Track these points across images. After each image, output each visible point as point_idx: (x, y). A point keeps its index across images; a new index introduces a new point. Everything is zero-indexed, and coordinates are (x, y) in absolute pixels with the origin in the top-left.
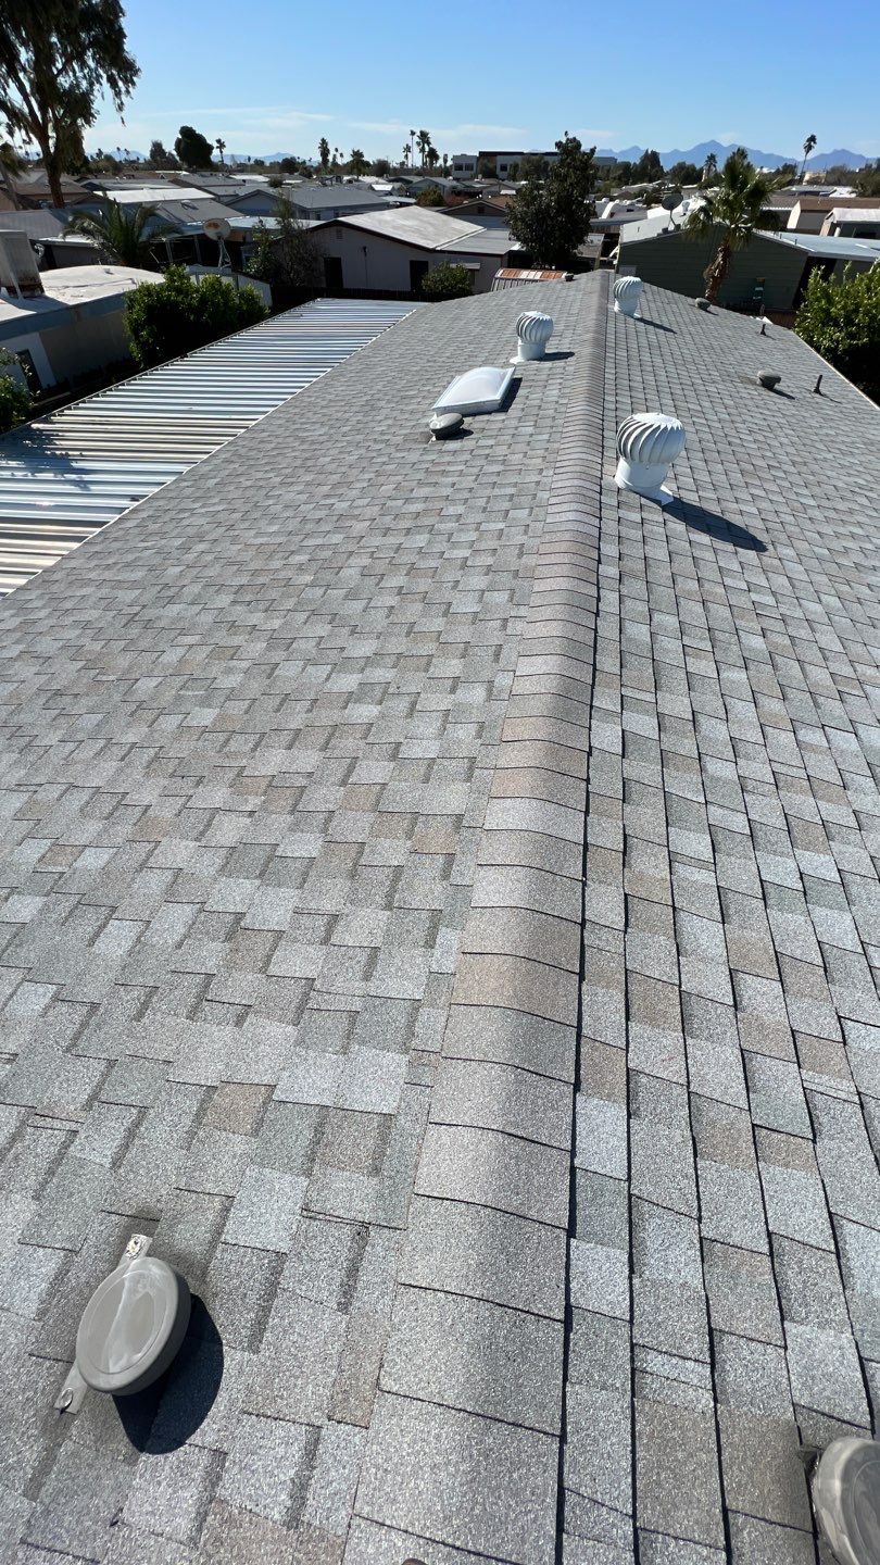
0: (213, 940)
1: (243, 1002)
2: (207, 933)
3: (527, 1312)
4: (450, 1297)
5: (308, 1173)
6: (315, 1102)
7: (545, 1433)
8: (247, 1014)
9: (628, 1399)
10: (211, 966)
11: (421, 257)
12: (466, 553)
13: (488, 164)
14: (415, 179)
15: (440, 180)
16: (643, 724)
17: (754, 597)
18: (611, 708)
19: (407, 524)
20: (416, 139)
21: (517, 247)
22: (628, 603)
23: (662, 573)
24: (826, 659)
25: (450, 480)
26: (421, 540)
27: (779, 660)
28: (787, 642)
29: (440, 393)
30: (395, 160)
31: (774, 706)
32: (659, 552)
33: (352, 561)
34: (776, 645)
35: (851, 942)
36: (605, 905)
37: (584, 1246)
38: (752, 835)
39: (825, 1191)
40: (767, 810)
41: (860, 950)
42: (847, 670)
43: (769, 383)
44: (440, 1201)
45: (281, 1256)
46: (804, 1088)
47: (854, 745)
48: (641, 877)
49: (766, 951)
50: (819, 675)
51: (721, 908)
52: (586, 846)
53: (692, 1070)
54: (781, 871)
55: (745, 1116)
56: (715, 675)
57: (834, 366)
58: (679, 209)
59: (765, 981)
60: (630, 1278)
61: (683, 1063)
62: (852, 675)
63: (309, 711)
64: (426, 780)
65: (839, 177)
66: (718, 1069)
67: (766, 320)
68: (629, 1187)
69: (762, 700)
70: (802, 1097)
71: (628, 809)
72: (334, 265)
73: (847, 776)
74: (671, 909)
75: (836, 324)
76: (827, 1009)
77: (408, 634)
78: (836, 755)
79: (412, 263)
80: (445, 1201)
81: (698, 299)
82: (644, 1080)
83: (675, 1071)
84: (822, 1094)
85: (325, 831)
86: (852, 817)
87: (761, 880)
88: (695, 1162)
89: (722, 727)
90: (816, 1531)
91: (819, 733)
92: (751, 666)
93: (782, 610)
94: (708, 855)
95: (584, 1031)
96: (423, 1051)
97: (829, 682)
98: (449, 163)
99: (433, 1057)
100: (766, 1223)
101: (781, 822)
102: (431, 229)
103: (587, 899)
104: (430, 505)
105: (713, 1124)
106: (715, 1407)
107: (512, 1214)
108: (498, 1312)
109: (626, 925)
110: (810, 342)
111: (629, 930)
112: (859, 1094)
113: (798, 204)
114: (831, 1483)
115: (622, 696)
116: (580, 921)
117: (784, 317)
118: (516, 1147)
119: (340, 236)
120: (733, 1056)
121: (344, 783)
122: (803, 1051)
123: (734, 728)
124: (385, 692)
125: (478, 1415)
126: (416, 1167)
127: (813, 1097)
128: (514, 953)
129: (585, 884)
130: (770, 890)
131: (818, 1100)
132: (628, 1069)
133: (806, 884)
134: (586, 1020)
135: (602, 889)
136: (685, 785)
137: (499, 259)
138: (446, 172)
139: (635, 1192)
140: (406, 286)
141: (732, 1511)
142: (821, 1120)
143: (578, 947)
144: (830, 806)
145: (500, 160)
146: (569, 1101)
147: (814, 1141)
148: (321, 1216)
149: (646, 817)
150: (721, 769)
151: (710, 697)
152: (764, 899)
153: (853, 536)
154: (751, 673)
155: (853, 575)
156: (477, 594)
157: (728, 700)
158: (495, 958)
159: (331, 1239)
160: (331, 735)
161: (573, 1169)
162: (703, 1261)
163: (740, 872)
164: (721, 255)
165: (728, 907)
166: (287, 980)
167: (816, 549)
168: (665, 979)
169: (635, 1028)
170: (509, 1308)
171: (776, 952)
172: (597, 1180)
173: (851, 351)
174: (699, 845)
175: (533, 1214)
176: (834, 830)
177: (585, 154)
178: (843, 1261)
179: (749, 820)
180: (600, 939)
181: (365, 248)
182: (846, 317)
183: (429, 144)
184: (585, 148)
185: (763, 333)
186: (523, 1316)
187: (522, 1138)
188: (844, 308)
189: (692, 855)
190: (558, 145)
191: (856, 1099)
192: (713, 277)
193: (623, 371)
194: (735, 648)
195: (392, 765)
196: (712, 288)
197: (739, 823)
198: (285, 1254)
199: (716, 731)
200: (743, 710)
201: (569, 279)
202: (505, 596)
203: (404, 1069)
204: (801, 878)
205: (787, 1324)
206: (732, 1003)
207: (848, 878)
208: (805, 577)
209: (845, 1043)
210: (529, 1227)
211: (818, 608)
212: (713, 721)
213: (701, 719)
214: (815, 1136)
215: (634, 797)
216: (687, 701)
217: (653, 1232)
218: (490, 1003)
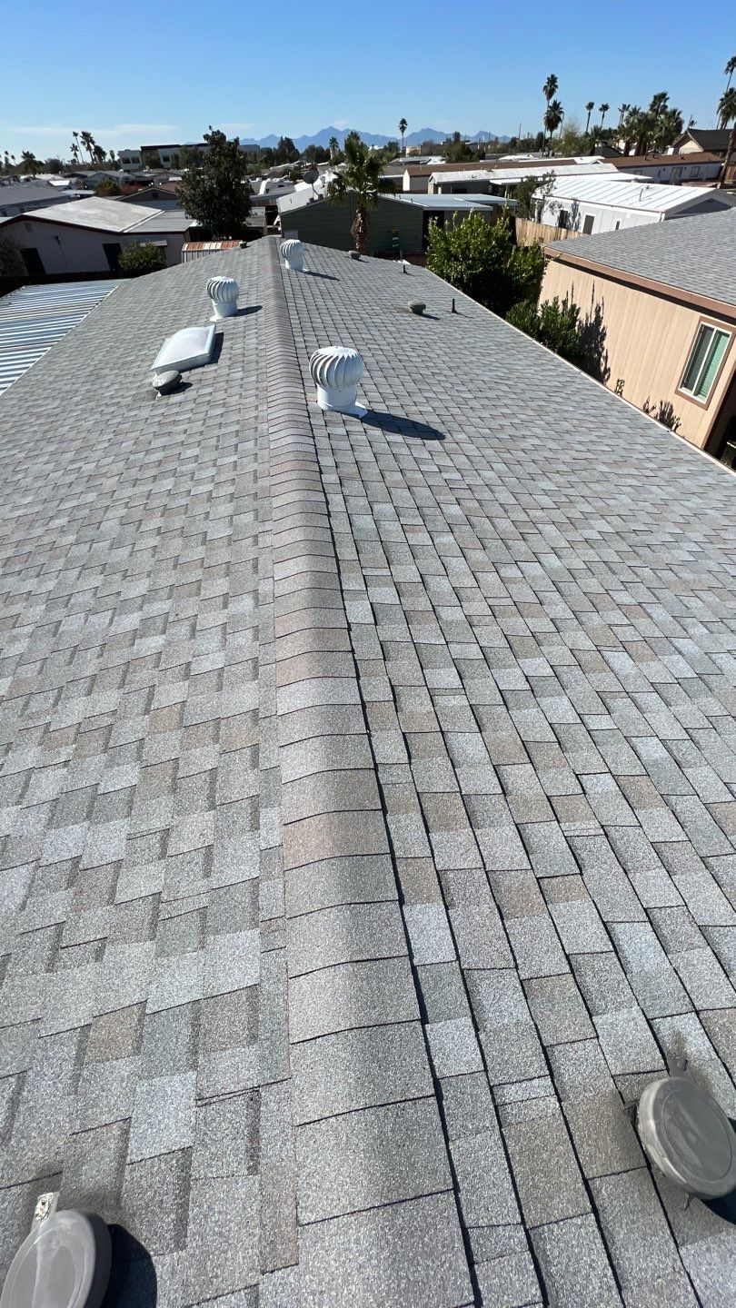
0: (56, 890)
1: (98, 937)
2: (48, 886)
3: (405, 1100)
4: (340, 1118)
5: (194, 1066)
6: (187, 1001)
7: (441, 1192)
8: (105, 946)
9: (497, 1132)
10: (59, 914)
11: (113, 240)
12: (210, 487)
13: (151, 156)
14: (90, 174)
15: (113, 173)
16: (385, 595)
17: (446, 476)
18: (358, 588)
19: (153, 472)
20: (80, 139)
21: (194, 224)
22: (351, 500)
23: (372, 472)
24: (506, 511)
25: (182, 427)
26: (168, 483)
27: (474, 520)
28: (477, 505)
29: (155, 355)
30: (66, 158)
31: (478, 555)
32: (367, 456)
33: (110, 514)
34: (469, 509)
35: (571, 717)
36: (390, 748)
37: (437, 1026)
38: (485, 658)
39: (597, 908)
40: (491, 636)
41: (579, 721)
42: (523, 517)
43: (418, 310)
44: (313, 1042)
45: (187, 1151)
46: (565, 837)
47: (540, 571)
48: (412, 715)
49: (516, 744)
50: (504, 524)
51: (477, 721)
52: (363, 705)
53: (485, 854)
54: (512, 679)
55: (530, 874)
56: (431, 543)
57: (463, 292)
58: (318, 182)
59: (520, 766)
60: (477, 1036)
61: (477, 851)
62: (527, 519)
63: (100, 656)
64: (220, 688)
65: (430, 149)
66: (503, 846)
67: (405, 262)
68: (460, 964)
69: (469, 553)
70: (565, 844)
71: (389, 665)
72: (31, 255)
73: (540, 595)
74: (440, 734)
75: (457, 259)
76: (567, 772)
77: (175, 567)
78: (530, 581)
79: (105, 246)
80: (318, 1040)
81: (350, 252)
82: (451, 875)
83: (472, 860)
84: (578, 836)
85: (139, 758)
86: (551, 625)
87: (500, 691)
88: (503, 924)
89: (445, 581)
90: (649, 1163)
91: (514, 568)
92: (455, 529)
93: (468, 482)
94: (457, 683)
95: (397, 854)
96: (270, 920)
97: (513, 528)
98: (117, 158)
99: (280, 922)
100: (563, 949)
101: (503, 643)
102: (114, 215)
103: (374, 746)
104: (169, 453)
105: (509, 889)
106: (561, 1106)
107: (374, 1026)
108: (382, 1112)
109: (410, 757)
110: (441, 275)
111: (413, 761)
112: (602, 827)
113: (406, 172)
114: (648, 1124)
115: (364, 576)
116: (372, 766)
117: (418, 258)
118: (364, 970)
119: (29, 229)
120: (510, 831)
121: (147, 711)
122: (558, 809)
123: (452, 580)
124: (166, 622)
125: (385, 1205)
126: (287, 1020)
127: (573, 840)
128: (326, 811)
129: (369, 735)
130: (507, 695)
131: (577, 842)
132: (437, 871)
133: (532, 684)
134: (396, 844)
135: (384, 735)
136: (428, 634)
137: (182, 235)
138: (115, 166)
139: (466, 966)
140: (106, 267)
141: (590, 1179)
142: (582, 856)
143: (376, 788)
144: (534, 620)
145: (161, 153)
146: (398, 915)
147: (581, 874)
148: (214, 1099)
149: (405, 667)
150: (452, 614)
151: (431, 560)
152: (505, 704)
153: (504, 415)
154: (456, 534)
155: (510, 445)
156: (227, 520)
157: (444, 559)
158: (311, 820)
159: (229, 1115)
160: (126, 672)
161: (414, 969)
162: (526, 998)
163: (484, 691)
164: (359, 215)
165: (481, 719)
166: (135, 903)
167: (480, 430)
168: (448, 790)
169: (435, 837)
170: (389, 1104)
171: (523, 742)
172: (434, 969)
173: (473, 278)
174: (448, 677)
175: (391, 1019)
176: (541, 637)
177: (230, 143)
178: (620, 954)
179: (481, 647)
180: (392, 775)
181: (57, 238)
182: (463, 253)
183: (93, 143)
184: (230, 138)
185: (405, 272)
186: (402, 1105)
187: (368, 960)
188: (460, 246)
189: (446, 687)
190: (206, 137)
191: (602, 832)
192: (358, 233)
193: (305, 315)
194: (441, 518)
195: (187, 683)
196: (360, 242)
197: (474, 652)
198: (190, 1147)
199: (441, 585)
200: (457, 564)
201: (244, 246)
202: (251, 516)
203: (258, 942)
204: (527, 680)
205: (594, 1019)
206: (501, 791)
207: (559, 670)
208: (477, 453)
209: (585, 793)
210: (390, 1031)
211: (492, 474)
212: (438, 579)
213: (428, 579)
214: (581, 870)
215: (392, 654)
216: (414, 568)
217: (485, 994)
218: (316, 859)
